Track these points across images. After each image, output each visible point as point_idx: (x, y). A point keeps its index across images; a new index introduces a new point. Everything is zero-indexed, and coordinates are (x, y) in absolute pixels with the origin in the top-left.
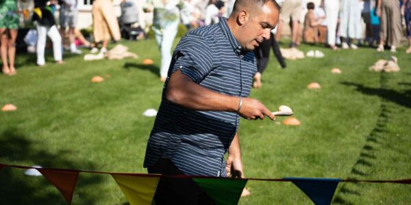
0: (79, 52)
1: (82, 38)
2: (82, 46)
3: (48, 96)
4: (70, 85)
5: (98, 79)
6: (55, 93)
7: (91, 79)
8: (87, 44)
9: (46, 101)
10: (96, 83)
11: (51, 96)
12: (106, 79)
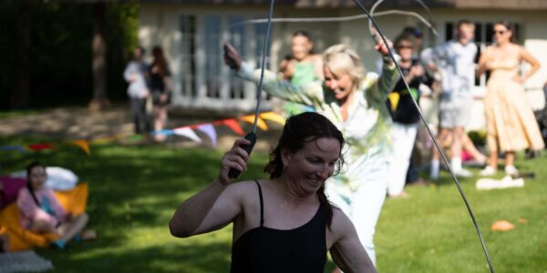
0: (466, 173)
1: (471, 148)
2: (471, 162)
3: (411, 254)
4: (452, 236)
5: (504, 225)
6: (425, 249)
7: (490, 225)
8: (480, 158)
9: (409, 263)
10: (500, 232)
11: (416, 254)
12: (519, 227)
